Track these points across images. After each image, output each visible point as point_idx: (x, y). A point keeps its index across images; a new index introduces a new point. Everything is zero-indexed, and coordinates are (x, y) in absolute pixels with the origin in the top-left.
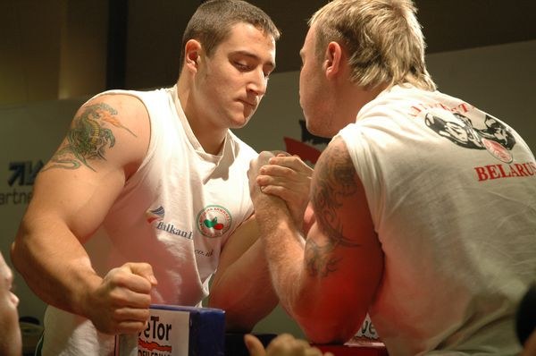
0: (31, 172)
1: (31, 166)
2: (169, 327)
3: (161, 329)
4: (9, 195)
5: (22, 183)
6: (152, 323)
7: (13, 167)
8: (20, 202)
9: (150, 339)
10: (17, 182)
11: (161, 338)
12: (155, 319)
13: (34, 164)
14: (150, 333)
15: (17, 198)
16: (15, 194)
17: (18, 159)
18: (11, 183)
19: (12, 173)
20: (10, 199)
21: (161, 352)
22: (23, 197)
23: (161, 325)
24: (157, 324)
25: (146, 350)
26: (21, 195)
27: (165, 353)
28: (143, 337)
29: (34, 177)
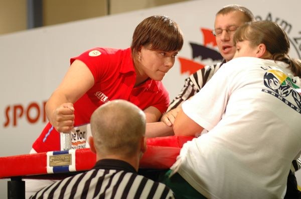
2: (84, 133)
3: (81, 135)
6: (76, 133)
9: (77, 141)
11: (81, 138)
12: (78, 131)
14: (76, 138)
23: (81, 133)
24: (79, 133)
25: (75, 146)
27: (84, 144)
28: (73, 141)
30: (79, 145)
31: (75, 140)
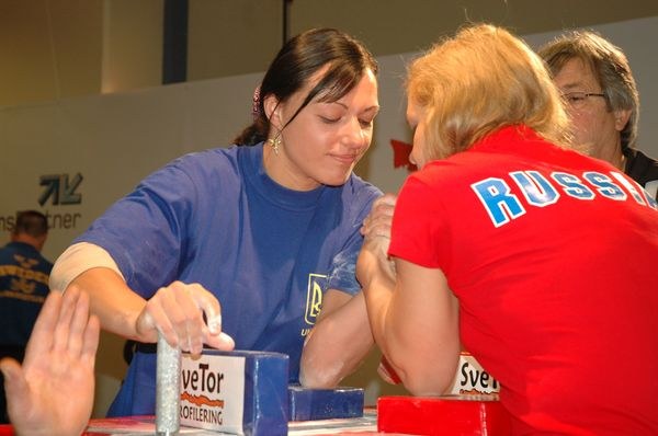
0: (67, 187)
1: (67, 180)
2: (221, 377)
3: (211, 386)
5: (56, 203)
6: (200, 372)
7: (44, 182)
9: (198, 393)
10: (51, 199)
11: (211, 390)
12: (204, 367)
13: (72, 178)
14: (198, 384)
17: (51, 171)
18: (42, 202)
19: (44, 189)
21: (212, 408)
22: (58, 219)
23: (211, 375)
24: (207, 372)
25: (194, 405)
26: (55, 217)
27: (216, 409)
28: (189, 390)
29: (72, 194)
30: (208, 408)
31: (195, 388)
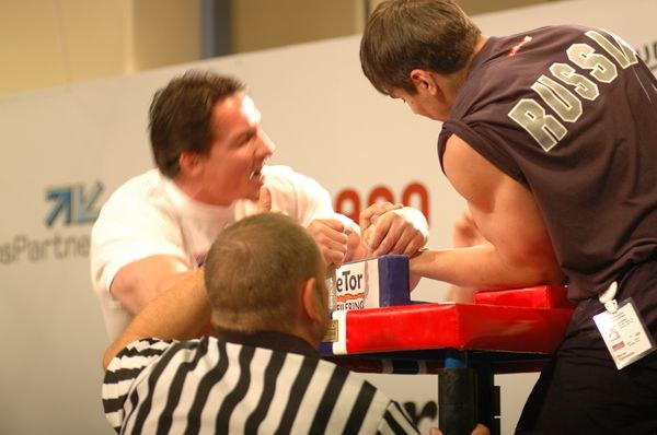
1: (82, 192)
2: (360, 277)
3: (353, 281)
4: (47, 243)
5: (69, 222)
6: (343, 278)
7: (53, 196)
8: (66, 254)
9: (344, 292)
10: (61, 218)
11: (353, 288)
12: (344, 273)
13: (89, 188)
14: (343, 287)
15: (62, 247)
16: (57, 241)
17: (61, 181)
18: (50, 222)
19: (50, 206)
20: (50, 250)
21: (355, 301)
23: (353, 277)
24: (349, 277)
25: (341, 303)
26: (71, 240)
27: (359, 300)
28: (339, 294)
29: (90, 208)
30: (348, 301)
31: (340, 291)
